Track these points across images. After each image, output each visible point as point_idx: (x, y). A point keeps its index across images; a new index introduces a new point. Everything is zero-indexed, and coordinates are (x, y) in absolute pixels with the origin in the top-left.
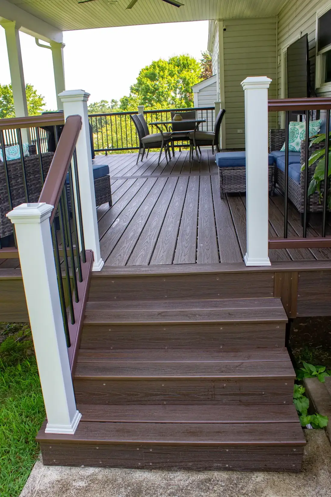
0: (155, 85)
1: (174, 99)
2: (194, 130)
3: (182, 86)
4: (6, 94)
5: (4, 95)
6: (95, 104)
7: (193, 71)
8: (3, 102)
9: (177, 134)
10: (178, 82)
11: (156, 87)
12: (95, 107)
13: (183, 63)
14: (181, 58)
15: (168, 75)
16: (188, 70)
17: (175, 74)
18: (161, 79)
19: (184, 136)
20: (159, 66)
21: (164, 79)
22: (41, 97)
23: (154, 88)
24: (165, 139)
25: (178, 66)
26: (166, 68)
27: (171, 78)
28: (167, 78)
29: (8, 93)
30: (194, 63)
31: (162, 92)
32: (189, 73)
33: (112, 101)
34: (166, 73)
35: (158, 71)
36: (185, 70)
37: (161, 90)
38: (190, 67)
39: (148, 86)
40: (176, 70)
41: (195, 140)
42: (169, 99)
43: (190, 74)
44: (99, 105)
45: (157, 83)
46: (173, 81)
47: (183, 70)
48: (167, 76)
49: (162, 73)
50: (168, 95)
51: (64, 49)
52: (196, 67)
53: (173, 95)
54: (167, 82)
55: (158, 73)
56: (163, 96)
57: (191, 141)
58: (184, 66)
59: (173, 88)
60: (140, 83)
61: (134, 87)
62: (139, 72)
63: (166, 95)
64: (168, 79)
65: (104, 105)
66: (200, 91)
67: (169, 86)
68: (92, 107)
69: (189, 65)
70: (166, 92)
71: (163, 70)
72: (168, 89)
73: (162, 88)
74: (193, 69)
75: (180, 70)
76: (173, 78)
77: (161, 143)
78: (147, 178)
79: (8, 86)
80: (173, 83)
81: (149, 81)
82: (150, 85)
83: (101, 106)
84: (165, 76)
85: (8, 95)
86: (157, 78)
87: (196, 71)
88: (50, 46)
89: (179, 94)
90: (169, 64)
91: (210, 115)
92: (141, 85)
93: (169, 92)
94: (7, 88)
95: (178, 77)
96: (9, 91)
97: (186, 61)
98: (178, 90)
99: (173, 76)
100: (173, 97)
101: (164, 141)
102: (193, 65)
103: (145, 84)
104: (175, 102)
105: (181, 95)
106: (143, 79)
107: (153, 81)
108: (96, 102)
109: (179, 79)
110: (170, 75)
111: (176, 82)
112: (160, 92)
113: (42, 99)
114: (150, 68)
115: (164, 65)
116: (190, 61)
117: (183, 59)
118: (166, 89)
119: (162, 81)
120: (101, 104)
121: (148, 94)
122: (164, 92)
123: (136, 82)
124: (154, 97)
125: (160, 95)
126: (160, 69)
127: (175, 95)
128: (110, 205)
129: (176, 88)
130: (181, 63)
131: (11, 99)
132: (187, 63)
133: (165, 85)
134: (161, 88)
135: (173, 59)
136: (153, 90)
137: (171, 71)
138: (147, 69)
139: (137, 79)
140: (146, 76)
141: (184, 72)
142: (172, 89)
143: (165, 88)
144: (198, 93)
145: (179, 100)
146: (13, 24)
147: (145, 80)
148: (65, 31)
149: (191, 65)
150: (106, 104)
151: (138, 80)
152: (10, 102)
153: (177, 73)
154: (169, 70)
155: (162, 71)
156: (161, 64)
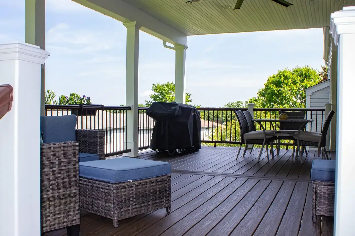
0: (279, 91)
1: (295, 103)
2: (298, 130)
3: (302, 92)
4: (163, 91)
5: (161, 91)
6: (232, 104)
7: (313, 81)
8: (159, 96)
9: (283, 132)
10: (299, 89)
11: (280, 92)
12: (232, 106)
13: (305, 74)
14: (303, 70)
15: (292, 83)
16: (309, 80)
17: (298, 82)
18: (284, 86)
19: (288, 135)
20: (284, 76)
21: (287, 86)
22: (189, 95)
23: (278, 93)
24: (268, 137)
25: (300, 76)
26: (290, 78)
27: (294, 85)
28: (290, 85)
29: (164, 90)
30: (314, 74)
31: (285, 97)
32: (309, 82)
33: (246, 102)
34: (290, 81)
35: (283, 79)
36: (306, 80)
37: (284, 95)
38: (311, 77)
39: (274, 91)
40: (299, 80)
41: (300, 140)
42: (291, 102)
43: (311, 83)
44: (235, 104)
45: (282, 89)
46: (295, 88)
47: (305, 80)
48: (290, 84)
49: (286, 81)
50: (290, 100)
51: (187, 50)
52: (316, 77)
53: (295, 100)
54: (290, 89)
55: (283, 81)
56: (286, 100)
57: (295, 140)
58: (306, 77)
59: (295, 94)
60: (267, 88)
61: (262, 92)
62: (267, 79)
63: (288, 100)
64: (291, 87)
65: (240, 105)
66: (313, 94)
67: (292, 92)
68: (229, 106)
69: (310, 76)
70: (289, 97)
71: (288, 79)
72: (291, 94)
73: (286, 93)
74: (314, 79)
75: (302, 79)
76: (295, 86)
77: (263, 141)
78: (237, 177)
79: (165, 85)
80: (296, 90)
81: (275, 87)
82: (275, 90)
83: (237, 105)
84: (289, 84)
85: (164, 91)
86: (282, 84)
87: (316, 81)
88: (175, 47)
89: (299, 99)
90: (293, 74)
91: (319, 117)
92: (268, 89)
93: (291, 97)
94: (164, 86)
95: (300, 85)
96: (165, 89)
97: (308, 72)
98: (299, 96)
99: (296, 84)
100: (294, 101)
101: (266, 139)
102: (313, 75)
103: (271, 89)
104: (296, 105)
105: (301, 100)
106: (270, 85)
107: (279, 87)
108: (233, 102)
109: (300, 87)
110: (293, 83)
111: (297, 89)
112: (283, 97)
113: (189, 96)
114: (277, 76)
115: (289, 75)
116: (311, 72)
117: (305, 71)
118: (289, 95)
119: (285, 87)
120: (237, 104)
121: (273, 97)
122: (287, 97)
123: (264, 87)
124: (278, 100)
125: (283, 99)
126: (285, 77)
127: (296, 100)
128: (168, 213)
129: (297, 94)
130: (303, 74)
131: (165, 94)
132: (309, 74)
133: (288, 91)
134: (284, 93)
135: (297, 71)
136: (278, 94)
137: (294, 80)
138: (274, 78)
139: (265, 84)
140: (273, 83)
141: (305, 81)
142: (293, 95)
143: (288, 93)
144: (311, 95)
145: (299, 104)
146: (134, 23)
147: (271, 86)
148: (189, 35)
149: (312, 75)
150: (241, 104)
151: (266, 86)
152: (165, 97)
153: (299, 82)
154: (292, 79)
155: (286, 80)
156: (285, 74)
